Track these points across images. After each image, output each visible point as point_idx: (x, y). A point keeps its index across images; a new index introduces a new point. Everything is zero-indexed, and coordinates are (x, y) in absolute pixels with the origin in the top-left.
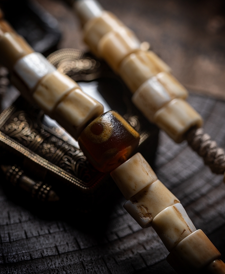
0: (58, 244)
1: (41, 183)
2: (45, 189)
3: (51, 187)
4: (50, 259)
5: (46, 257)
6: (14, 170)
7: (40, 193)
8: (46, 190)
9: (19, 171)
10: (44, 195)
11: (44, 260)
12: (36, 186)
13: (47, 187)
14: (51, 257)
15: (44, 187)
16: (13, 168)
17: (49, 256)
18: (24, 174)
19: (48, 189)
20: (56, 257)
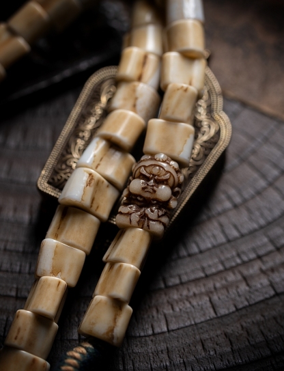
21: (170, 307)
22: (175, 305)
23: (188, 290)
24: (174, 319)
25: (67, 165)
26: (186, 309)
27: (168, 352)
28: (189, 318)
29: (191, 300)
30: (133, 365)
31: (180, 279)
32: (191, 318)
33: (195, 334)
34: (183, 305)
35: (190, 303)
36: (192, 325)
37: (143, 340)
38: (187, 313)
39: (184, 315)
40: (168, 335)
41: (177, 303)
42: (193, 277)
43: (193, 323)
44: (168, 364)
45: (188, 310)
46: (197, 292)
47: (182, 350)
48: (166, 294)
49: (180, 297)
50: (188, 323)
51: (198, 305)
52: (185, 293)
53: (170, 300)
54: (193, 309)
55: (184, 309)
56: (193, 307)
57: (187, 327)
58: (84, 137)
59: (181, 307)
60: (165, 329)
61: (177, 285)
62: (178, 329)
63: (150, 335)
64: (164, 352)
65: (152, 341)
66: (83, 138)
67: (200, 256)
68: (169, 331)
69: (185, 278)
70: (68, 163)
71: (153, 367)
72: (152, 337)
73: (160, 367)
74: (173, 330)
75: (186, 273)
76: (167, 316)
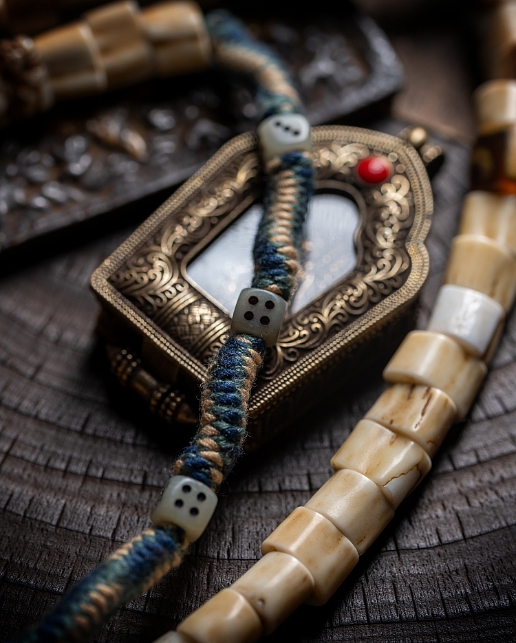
0: (312, 471)
1: (168, 386)
2: (173, 400)
3: (183, 396)
4: (293, 496)
5: (286, 490)
6: (124, 357)
7: (163, 407)
8: (175, 401)
9: (134, 359)
10: (169, 413)
11: (282, 496)
12: (159, 392)
13: (177, 395)
14: (295, 494)
15: (172, 395)
16: (124, 352)
17: (292, 491)
18: (140, 366)
19: (179, 399)
20: (304, 494)
21: (464, 500)
22: (471, 496)
23: (492, 473)
24: (472, 520)
25: (146, 261)
26: (491, 503)
27: (467, 572)
28: (497, 518)
29: (497, 488)
30: (412, 595)
31: (477, 456)
32: (501, 518)
33: (509, 542)
34: (485, 497)
35: (497, 493)
36: (504, 528)
37: (424, 554)
38: (493, 508)
39: (488, 513)
40: (464, 545)
41: (475, 493)
42: (497, 451)
43: (504, 524)
44: (468, 591)
45: (495, 505)
46: (505, 475)
47: (491, 569)
48: (455, 481)
49: (479, 484)
50: (495, 526)
51: (511, 496)
52: (486, 477)
53: (462, 490)
54: (501, 503)
55: (487, 503)
56: (502, 499)
57: (494, 531)
58: (189, 224)
59: (482, 501)
60: (459, 536)
61: (472, 466)
62: (481, 535)
63: (436, 546)
64: (460, 573)
65: (439, 555)
66: (186, 226)
67: (507, 419)
68: (465, 539)
69: (484, 455)
70: (149, 258)
71: (444, 596)
72: (438, 550)
73: (456, 596)
74: (472, 538)
75: (486, 446)
76: (460, 515)
